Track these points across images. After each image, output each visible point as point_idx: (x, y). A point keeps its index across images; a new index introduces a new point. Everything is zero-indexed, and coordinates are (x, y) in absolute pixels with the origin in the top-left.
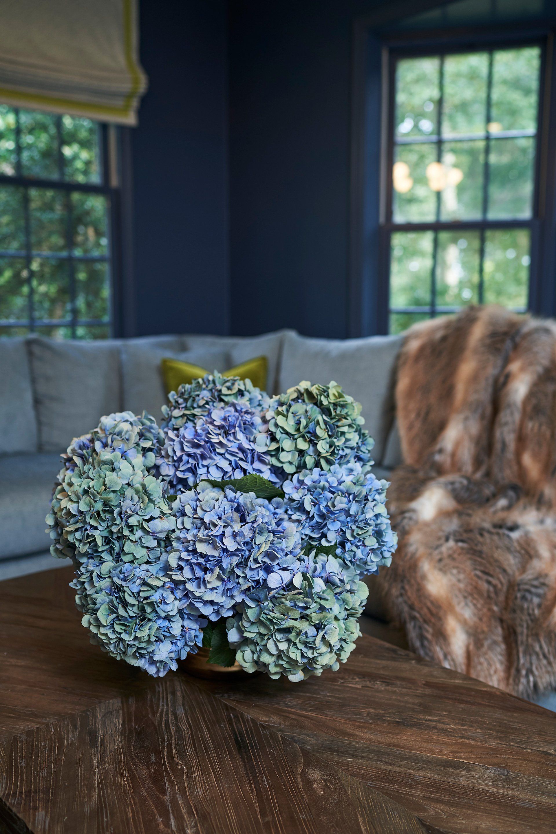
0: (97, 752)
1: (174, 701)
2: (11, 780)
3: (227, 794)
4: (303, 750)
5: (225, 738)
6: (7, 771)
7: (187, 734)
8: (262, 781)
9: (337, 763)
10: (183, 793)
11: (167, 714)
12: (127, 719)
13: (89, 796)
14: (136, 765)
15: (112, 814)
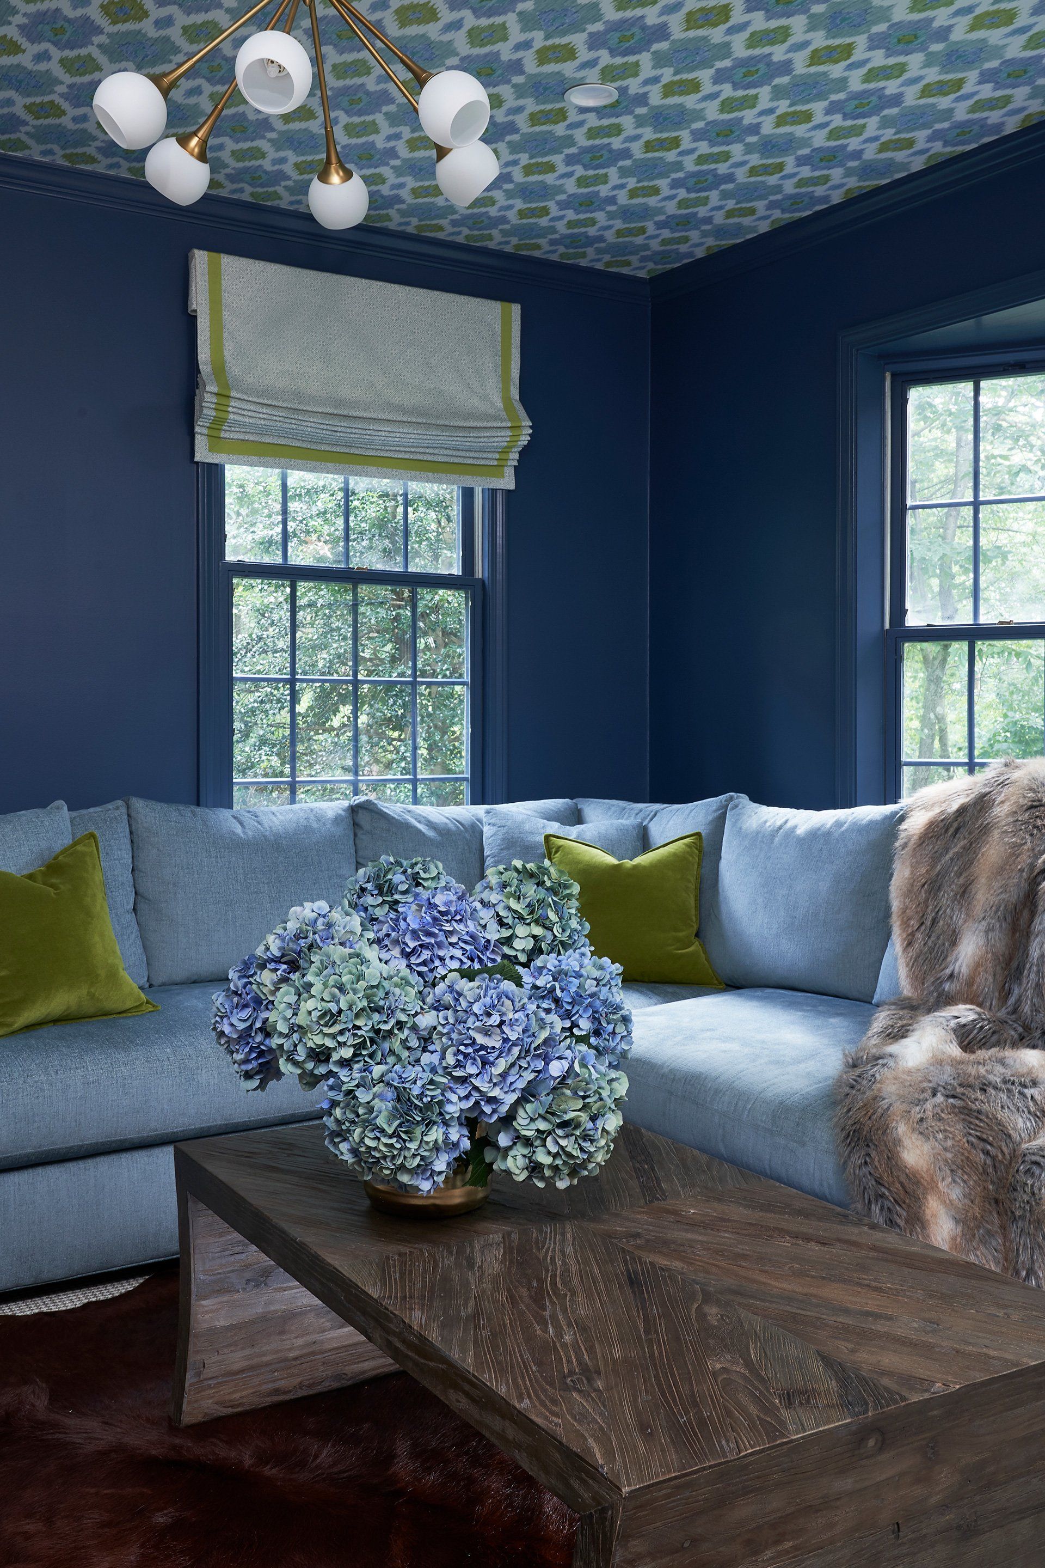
0: (474, 1274)
1: (563, 1241)
2: (385, 1288)
3: (611, 1316)
4: (702, 1290)
5: (617, 1275)
6: (380, 1280)
7: (574, 1269)
8: (652, 1310)
9: (740, 1304)
10: (564, 1311)
11: (554, 1250)
12: (509, 1249)
13: (466, 1305)
14: (516, 1287)
15: (489, 1319)
